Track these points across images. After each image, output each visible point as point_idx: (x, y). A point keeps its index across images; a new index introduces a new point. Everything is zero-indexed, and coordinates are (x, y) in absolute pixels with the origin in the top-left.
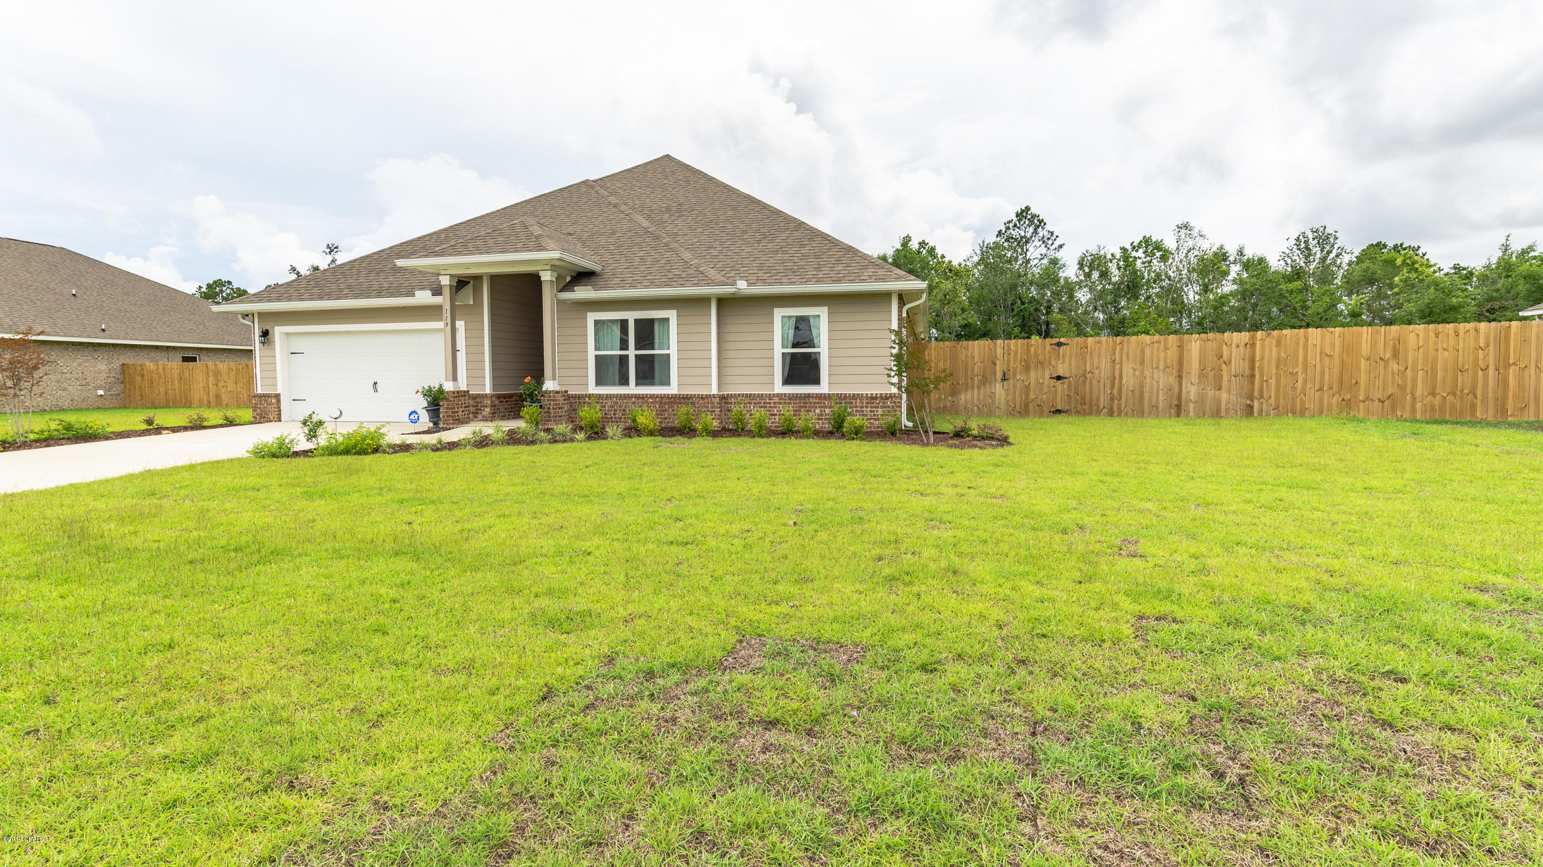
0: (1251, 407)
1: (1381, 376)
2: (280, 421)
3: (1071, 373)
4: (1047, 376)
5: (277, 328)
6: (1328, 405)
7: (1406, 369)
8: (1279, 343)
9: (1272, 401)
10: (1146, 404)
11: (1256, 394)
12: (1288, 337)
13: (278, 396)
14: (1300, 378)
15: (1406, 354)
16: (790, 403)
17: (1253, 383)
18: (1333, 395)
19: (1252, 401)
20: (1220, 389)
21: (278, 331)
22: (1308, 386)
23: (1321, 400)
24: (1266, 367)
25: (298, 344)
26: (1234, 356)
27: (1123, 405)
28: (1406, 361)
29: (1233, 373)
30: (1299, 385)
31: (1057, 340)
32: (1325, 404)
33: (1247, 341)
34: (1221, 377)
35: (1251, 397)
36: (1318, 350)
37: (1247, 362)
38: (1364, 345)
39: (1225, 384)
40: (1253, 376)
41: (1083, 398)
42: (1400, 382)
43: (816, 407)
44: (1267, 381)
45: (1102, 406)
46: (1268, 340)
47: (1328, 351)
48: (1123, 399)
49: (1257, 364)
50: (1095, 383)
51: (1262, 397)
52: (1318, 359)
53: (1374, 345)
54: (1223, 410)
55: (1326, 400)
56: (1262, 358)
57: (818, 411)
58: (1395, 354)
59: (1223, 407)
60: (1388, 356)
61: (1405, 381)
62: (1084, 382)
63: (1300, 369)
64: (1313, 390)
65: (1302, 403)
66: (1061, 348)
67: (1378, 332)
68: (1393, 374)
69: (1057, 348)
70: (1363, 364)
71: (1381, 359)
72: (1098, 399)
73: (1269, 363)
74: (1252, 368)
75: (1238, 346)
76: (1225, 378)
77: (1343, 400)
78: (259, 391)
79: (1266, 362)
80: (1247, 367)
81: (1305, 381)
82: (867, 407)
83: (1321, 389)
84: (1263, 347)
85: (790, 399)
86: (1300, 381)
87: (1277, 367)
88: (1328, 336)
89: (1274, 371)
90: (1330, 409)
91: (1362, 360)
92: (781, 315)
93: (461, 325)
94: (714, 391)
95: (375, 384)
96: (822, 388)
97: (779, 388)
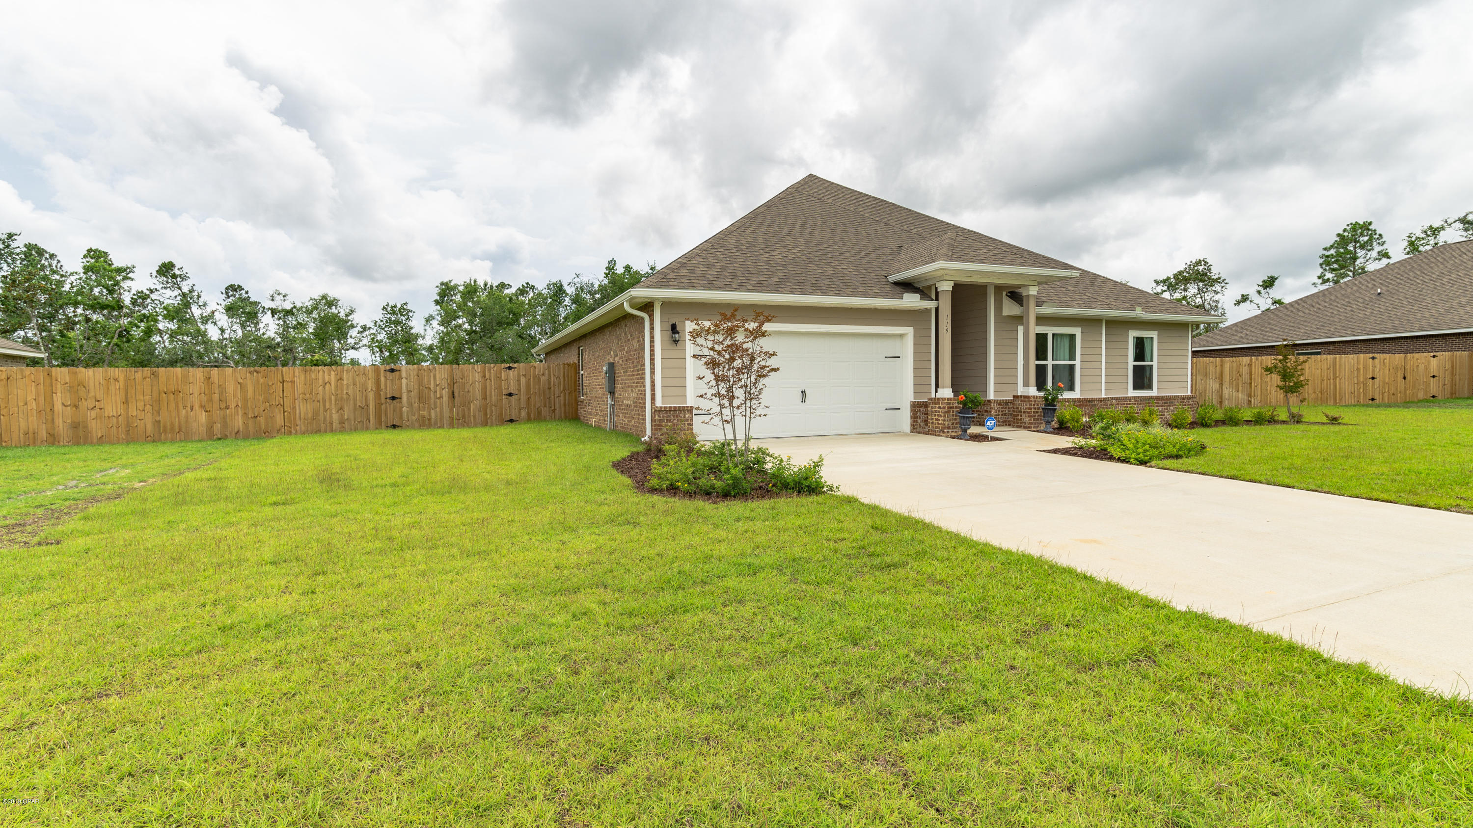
13: (691, 410)
16: (1141, 404)
43: (1154, 406)
57: (1155, 409)
78: (659, 403)
82: (1180, 405)
85: (1140, 400)
92: (1133, 334)
93: (909, 331)
94: (1103, 396)
95: (803, 392)
96: (1154, 393)
97: (1132, 393)
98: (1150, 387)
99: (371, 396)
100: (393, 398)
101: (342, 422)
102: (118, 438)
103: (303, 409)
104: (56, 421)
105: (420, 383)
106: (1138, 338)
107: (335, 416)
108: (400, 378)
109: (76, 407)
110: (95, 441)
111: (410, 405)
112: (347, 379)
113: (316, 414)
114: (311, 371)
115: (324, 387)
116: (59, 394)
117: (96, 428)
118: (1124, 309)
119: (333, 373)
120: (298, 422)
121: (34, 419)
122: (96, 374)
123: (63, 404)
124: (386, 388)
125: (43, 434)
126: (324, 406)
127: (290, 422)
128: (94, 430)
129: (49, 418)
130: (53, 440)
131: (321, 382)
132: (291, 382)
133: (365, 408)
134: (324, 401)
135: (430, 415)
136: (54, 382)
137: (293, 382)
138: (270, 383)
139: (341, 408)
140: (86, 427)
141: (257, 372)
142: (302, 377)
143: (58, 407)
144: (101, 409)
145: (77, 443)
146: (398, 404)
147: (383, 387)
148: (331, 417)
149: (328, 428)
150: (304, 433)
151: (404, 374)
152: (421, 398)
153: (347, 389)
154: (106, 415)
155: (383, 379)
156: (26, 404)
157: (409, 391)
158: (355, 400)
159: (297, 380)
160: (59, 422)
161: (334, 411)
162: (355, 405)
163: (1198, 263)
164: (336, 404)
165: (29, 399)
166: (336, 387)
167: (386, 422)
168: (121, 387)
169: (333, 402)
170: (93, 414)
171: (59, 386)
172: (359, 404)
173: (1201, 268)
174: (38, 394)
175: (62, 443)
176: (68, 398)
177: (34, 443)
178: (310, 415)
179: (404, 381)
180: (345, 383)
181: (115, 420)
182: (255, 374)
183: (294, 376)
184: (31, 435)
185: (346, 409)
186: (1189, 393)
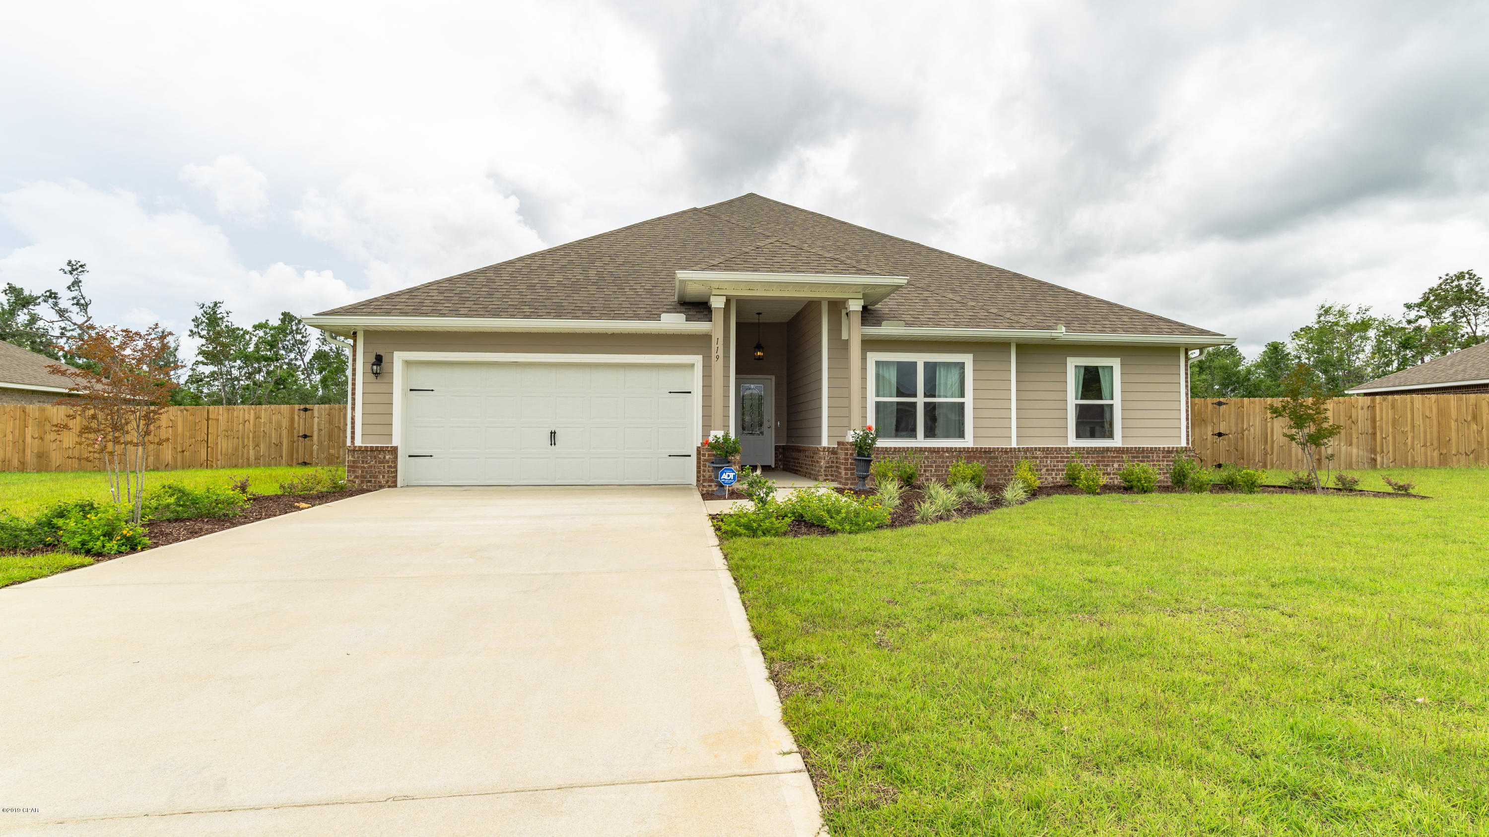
0: (1375, 460)
1: (1466, 435)
2: (396, 486)
3: (1230, 430)
4: (1210, 433)
5: (396, 354)
6: (1431, 458)
7: (1482, 429)
8: (1393, 407)
9: (1391, 454)
10: (1294, 459)
11: (1378, 449)
12: (1399, 401)
13: (394, 450)
14: (1410, 435)
15: (1482, 418)
16: (1088, 458)
17: (1375, 440)
18: (1434, 450)
19: (1376, 455)
20: (1351, 445)
21: (399, 358)
22: (1416, 443)
23: (1426, 453)
24: (1384, 426)
25: (424, 378)
26: (1360, 417)
27: (1275, 460)
28: (1482, 423)
29: (1360, 432)
30: (1409, 441)
31: (1218, 400)
32: (1429, 458)
33: (1369, 404)
34: (1351, 434)
35: (1374, 451)
36: (1421, 413)
37: (1369, 422)
38: (1452, 409)
39: (1355, 441)
40: (1374, 434)
41: (1242, 453)
42: (1479, 440)
43: (1114, 462)
44: (1385, 438)
45: (1257, 460)
46: (1384, 403)
47: (1428, 414)
48: (1275, 453)
49: (1378, 424)
50: (1251, 439)
51: (1383, 452)
52: (1421, 420)
53: (1459, 409)
54: (1354, 464)
55: (1429, 454)
56: (1382, 419)
57: (1116, 465)
58: (1475, 418)
59: (1354, 460)
60: (1469, 418)
61: (1482, 438)
62: (1242, 438)
63: (1409, 428)
64: (1419, 445)
65: (1413, 457)
66: (1221, 407)
67: (1462, 399)
68: (1474, 433)
69: (1218, 407)
70: (1453, 425)
71: (1465, 420)
72: (1254, 455)
73: (1387, 423)
74: (1374, 427)
75: (1362, 409)
76: (1354, 436)
77: (1441, 454)
78: (358, 443)
79: (1384, 422)
80: (1369, 426)
81: (1413, 438)
82: (1163, 461)
83: (1425, 445)
84: (1381, 409)
85: (1088, 453)
86: (1409, 438)
87: (1394, 426)
88: (1427, 402)
89: (1391, 430)
90: (1433, 463)
91: (1452, 422)
92: (1073, 364)
93: (697, 360)
94: (1014, 445)
95: (553, 434)
96: (1117, 442)
97: (1073, 442)
98: (1111, 436)
99: (285, 433)
100: (305, 436)
101: (257, 458)
102: (72, 467)
103: (224, 445)
104: (26, 451)
105: (330, 422)
106: (1087, 369)
107: (252, 452)
108: (313, 417)
109: (42, 439)
110: (54, 469)
111: (320, 443)
112: (265, 418)
113: (236, 449)
114: (233, 409)
115: (244, 425)
116: (30, 428)
117: (56, 458)
118: (1034, 327)
119: (252, 412)
120: (220, 457)
121: (9, 449)
122: (59, 411)
123: (32, 436)
124: (299, 426)
125: (16, 462)
126: (243, 443)
127: (212, 457)
128: (54, 460)
129: (21, 448)
130: (23, 468)
131: (241, 421)
132: (216, 419)
133: (278, 445)
134: (243, 438)
135: (339, 453)
136: (27, 417)
137: (217, 420)
138: (197, 421)
139: (257, 445)
140: (48, 457)
141: (187, 411)
142: (225, 415)
143: (29, 439)
144: (60, 441)
145: (39, 470)
146: (309, 442)
147: (296, 425)
148: (248, 453)
149: (245, 463)
150: (224, 467)
151: (316, 414)
152: (330, 437)
153: (264, 427)
154: (64, 446)
155: (296, 417)
156: (5, 436)
157: (320, 430)
158: (270, 437)
159: (220, 417)
160: (28, 452)
161: (251, 448)
162: (270, 442)
163: (1461, 276)
164: (253, 441)
165: (8, 431)
166: (255, 425)
167: (297, 459)
168: (78, 423)
169: (251, 439)
170: (54, 446)
171: (30, 421)
172: (273, 441)
173: (1463, 283)
174: (14, 428)
175: (28, 470)
176: (36, 432)
177: (8, 470)
178: (230, 451)
179: (316, 420)
180: (263, 421)
181: (70, 451)
182: (185, 412)
183: (218, 414)
184: (7, 463)
185: (262, 446)
186: (1184, 444)
